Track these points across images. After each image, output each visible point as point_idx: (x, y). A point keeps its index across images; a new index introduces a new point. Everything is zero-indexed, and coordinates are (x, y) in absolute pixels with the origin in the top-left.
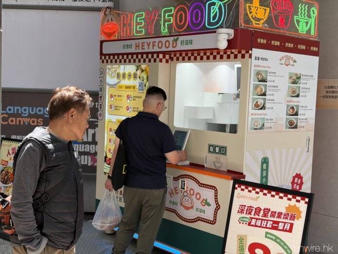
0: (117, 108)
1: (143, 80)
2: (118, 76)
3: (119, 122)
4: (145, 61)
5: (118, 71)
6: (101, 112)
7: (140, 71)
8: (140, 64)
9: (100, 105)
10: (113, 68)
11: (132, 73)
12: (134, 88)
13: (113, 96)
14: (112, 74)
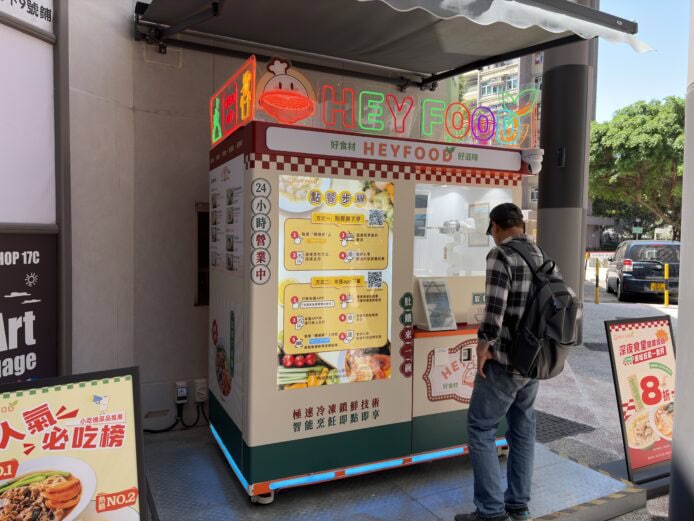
0: (312, 257)
1: (381, 207)
2: (315, 197)
3: (320, 282)
4: (384, 175)
5: (313, 187)
6: (264, 269)
7: (374, 192)
8: (372, 179)
9: (259, 254)
10: (299, 181)
11: (353, 195)
12: (358, 219)
13: (300, 234)
14: (294, 193)
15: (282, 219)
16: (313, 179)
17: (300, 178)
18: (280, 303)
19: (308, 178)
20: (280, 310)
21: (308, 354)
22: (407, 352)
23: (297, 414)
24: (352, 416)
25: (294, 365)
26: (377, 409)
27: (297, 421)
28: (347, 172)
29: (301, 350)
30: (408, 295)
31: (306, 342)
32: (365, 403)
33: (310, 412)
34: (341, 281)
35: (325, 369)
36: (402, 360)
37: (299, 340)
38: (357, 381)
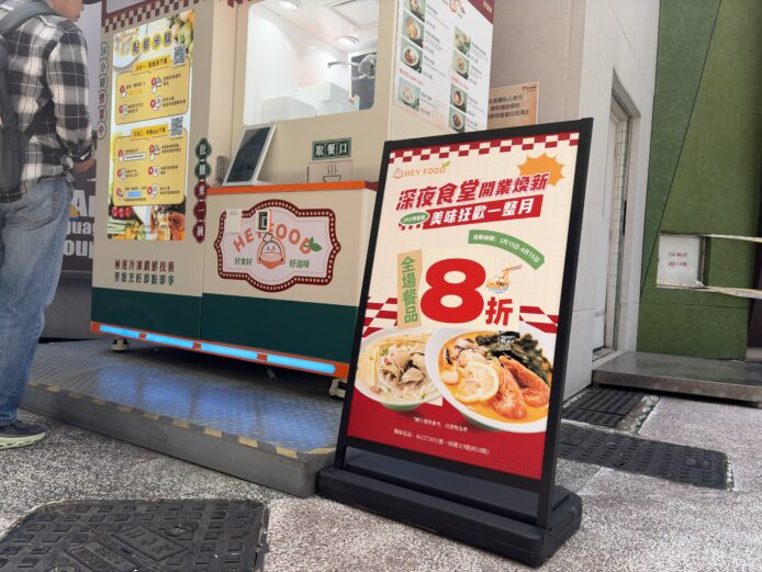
0: (132, 109)
1: (183, 42)
2: (135, 47)
3: (137, 133)
4: (186, 3)
5: (134, 38)
6: (103, 125)
7: (178, 26)
8: (177, 12)
9: (101, 111)
10: (126, 36)
11: (162, 35)
12: (166, 61)
13: (125, 88)
14: (123, 48)
15: (114, 75)
16: (134, 30)
17: (127, 32)
18: (111, 157)
19: (131, 31)
20: (111, 162)
21: (126, 207)
22: (200, 211)
23: (117, 264)
24: (153, 276)
25: (118, 217)
26: (172, 274)
27: (117, 270)
28: (158, 13)
29: (122, 202)
30: (202, 142)
31: (126, 196)
32: (163, 265)
33: (125, 264)
34: (151, 132)
35: (137, 224)
36: (195, 221)
37: (122, 193)
38: (158, 239)
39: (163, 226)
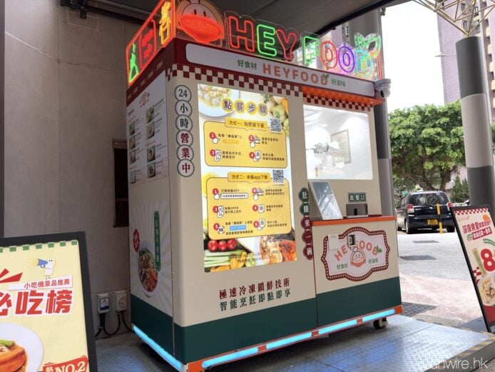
1: (278, 117)
2: (227, 104)
3: (235, 177)
4: (279, 91)
5: (225, 96)
6: (189, 163)
7: (273, 104)
8: (271, 94)
9: (184, 150)
10: (213, 91)
11: (257, 105)
12: (262, 126)
13: (217, 135)
14: (211, 100)
15: (201, 121)
16: (225, 89)
17: (214, 88)
18: (204, 195)
19: (220, 88)
20: (204, 200)
21: (229, 240)
22: (308, 238)
23: (223, 294)
24: (269, 294)
25: (218, 250)
26: (288, 287)
27: (223, 300)
28: (251, 87)
29: (222, 236)
30: (304, 190)
31: (227, 229)
32: (278, 283)
33: (233, 292)
34: (252, 177)
35: (245, 253)
36: (303, 245)
37: (221, 227)
38: (270, 263)
39: (274, 252)
